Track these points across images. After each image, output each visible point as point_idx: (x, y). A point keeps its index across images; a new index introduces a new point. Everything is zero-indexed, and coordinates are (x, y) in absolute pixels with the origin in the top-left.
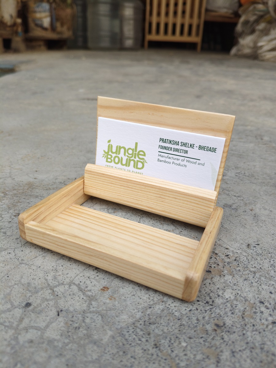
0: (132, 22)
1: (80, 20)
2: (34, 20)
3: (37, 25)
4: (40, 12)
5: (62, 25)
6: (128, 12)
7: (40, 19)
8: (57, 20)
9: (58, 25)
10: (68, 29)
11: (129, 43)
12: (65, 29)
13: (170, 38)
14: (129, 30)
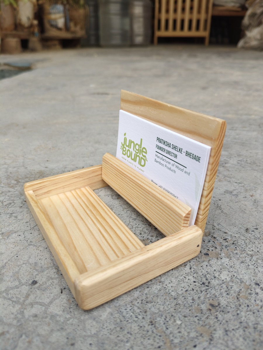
0: (141, 20)
1: (92, 20)
2: (49, 22)
3: (52, 26)
4: (55, 13)
5: (76, 24)
6: (138, 10)
7: (55, 20)
8: (71, 20)
9: (72, 25)
10: (82, 28)
11: (139, 39)
12: (78, 29)
13: (178, 33)
14: (139, 27)
